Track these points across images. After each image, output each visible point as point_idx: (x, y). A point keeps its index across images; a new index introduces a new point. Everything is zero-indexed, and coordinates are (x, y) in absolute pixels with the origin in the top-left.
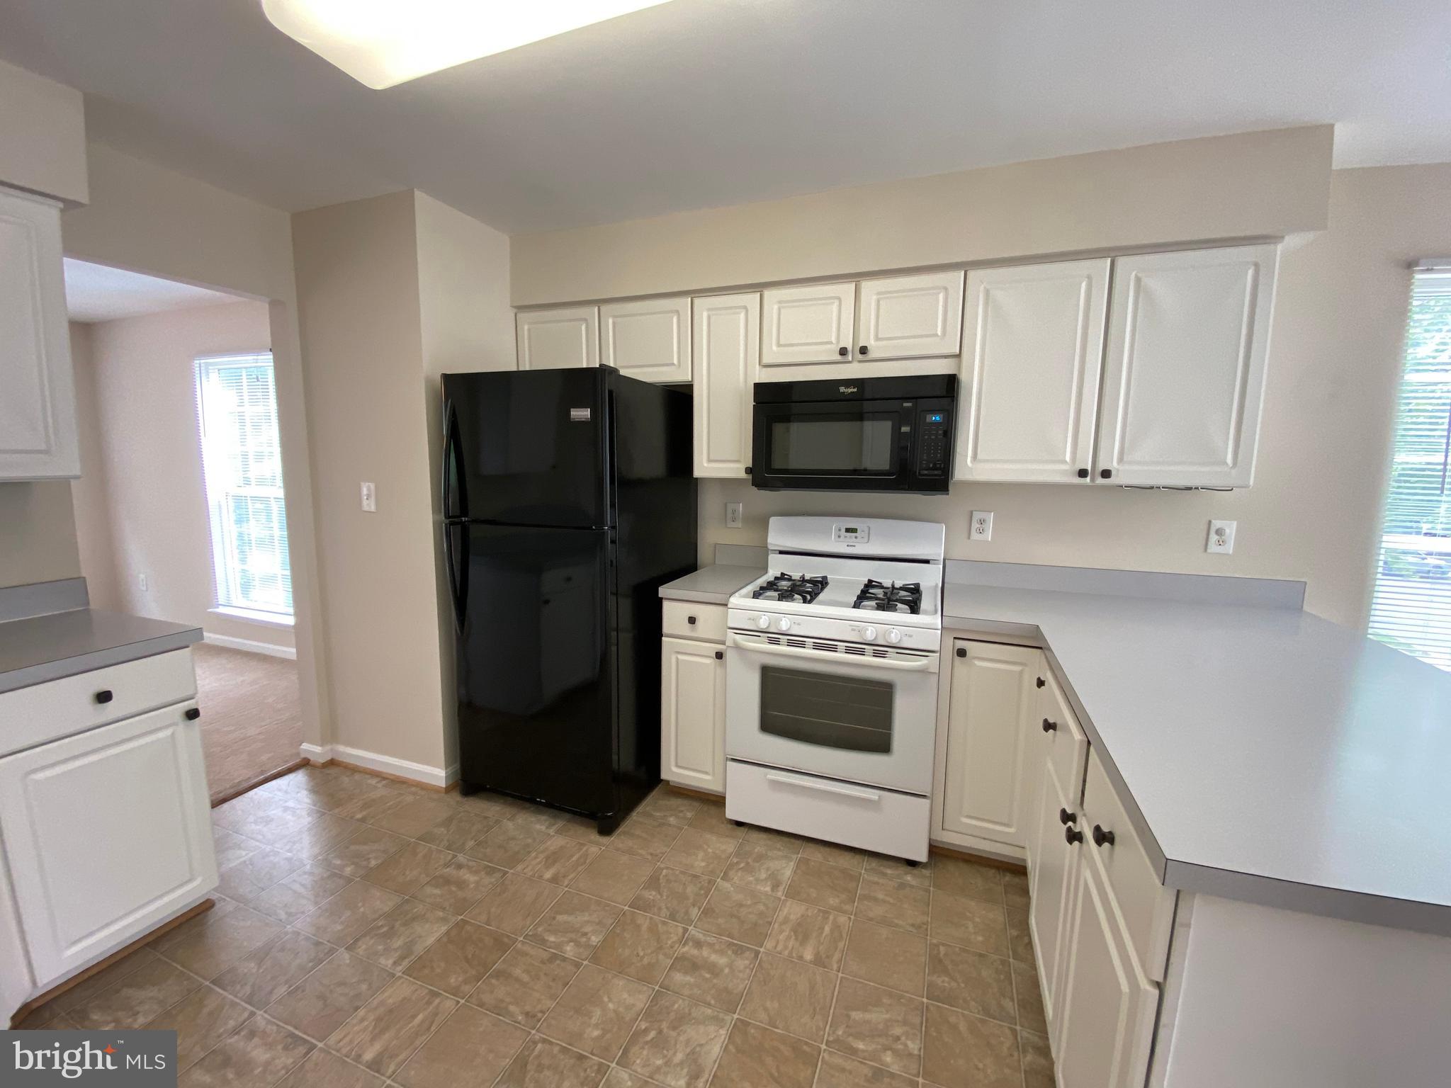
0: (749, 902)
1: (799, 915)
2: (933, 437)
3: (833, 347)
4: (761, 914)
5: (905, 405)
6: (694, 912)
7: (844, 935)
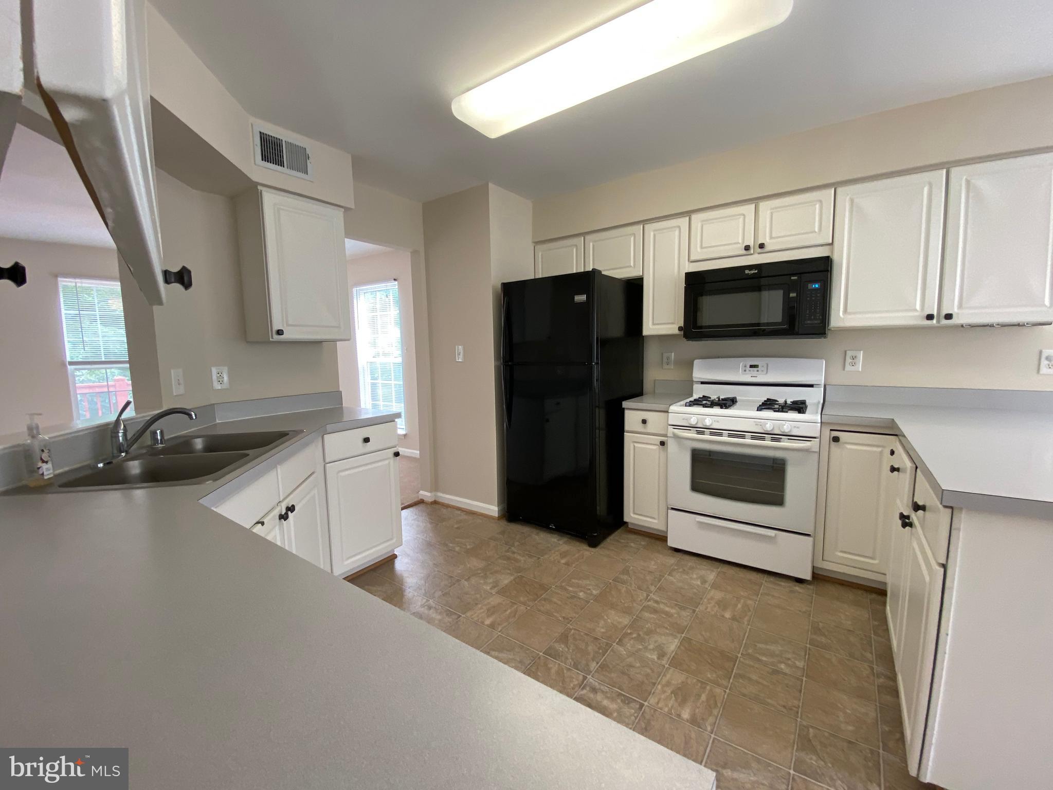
0: (638, 665)
1: (680, 681)
2: (814, 298)
3: (739, 245)
4: (647, 675)
5: (792, 278)
6: (593, 666)
7: (719, 705)
